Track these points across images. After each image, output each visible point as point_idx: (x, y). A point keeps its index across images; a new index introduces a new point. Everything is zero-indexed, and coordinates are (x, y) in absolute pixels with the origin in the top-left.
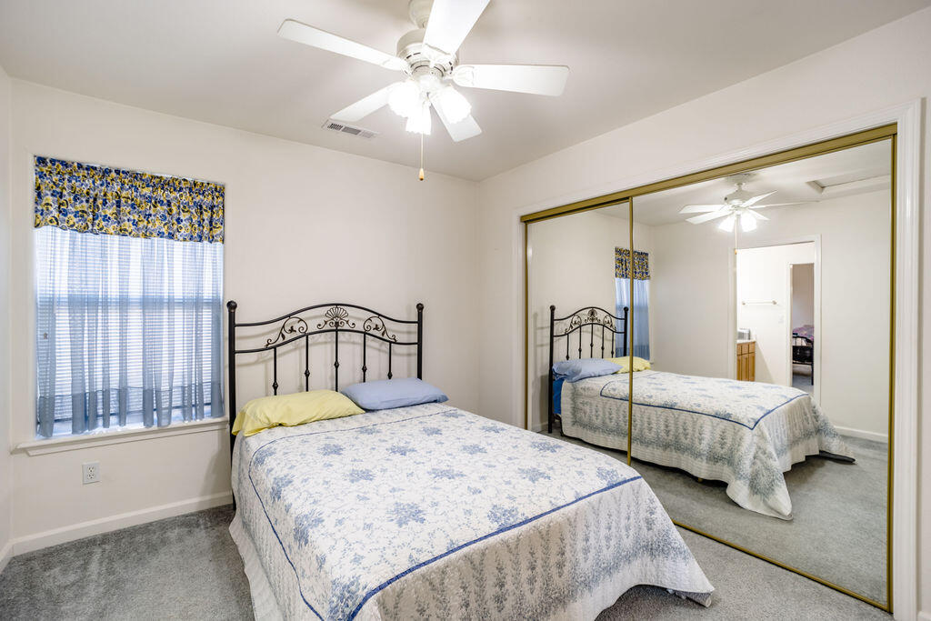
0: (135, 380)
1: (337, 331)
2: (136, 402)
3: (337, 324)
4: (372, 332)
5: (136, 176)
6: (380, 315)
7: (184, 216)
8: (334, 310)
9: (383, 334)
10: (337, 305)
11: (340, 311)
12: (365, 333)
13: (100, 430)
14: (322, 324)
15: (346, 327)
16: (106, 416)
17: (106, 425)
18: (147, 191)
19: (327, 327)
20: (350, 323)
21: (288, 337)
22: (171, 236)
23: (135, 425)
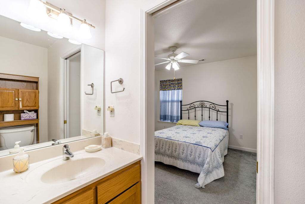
0: (170, 114)
1: (202, 107)
2: (169, 118)
3: (202, 106)
4: (211, 108)
5: (170, 80)
6: (214, 104)
7: (176, 86)
8: (201, 103)
9: (215, 109)
10: (202, 101)
11: (203, 102)
12: (210, 108)
13: (167, 121)
14: (199, 105)
15: (204, 106)
16: (168, 119)
17: (168, 120)
18: (171, 83)
19: (200, 106)
20: (205, 105)
21: (191, 108)
22: (174, 90)
23: (169, 121)
